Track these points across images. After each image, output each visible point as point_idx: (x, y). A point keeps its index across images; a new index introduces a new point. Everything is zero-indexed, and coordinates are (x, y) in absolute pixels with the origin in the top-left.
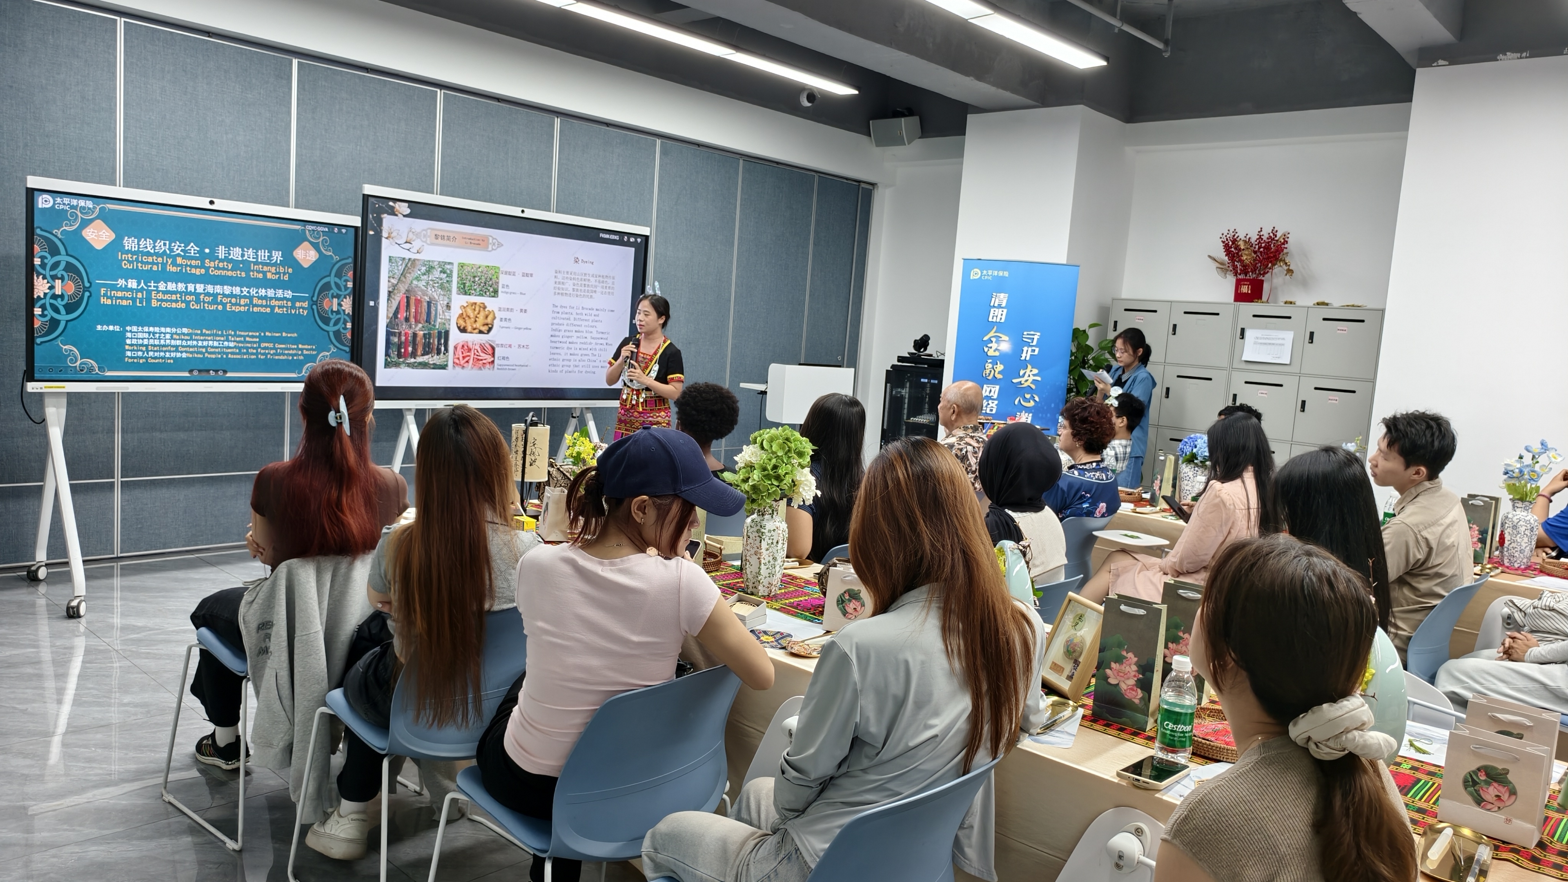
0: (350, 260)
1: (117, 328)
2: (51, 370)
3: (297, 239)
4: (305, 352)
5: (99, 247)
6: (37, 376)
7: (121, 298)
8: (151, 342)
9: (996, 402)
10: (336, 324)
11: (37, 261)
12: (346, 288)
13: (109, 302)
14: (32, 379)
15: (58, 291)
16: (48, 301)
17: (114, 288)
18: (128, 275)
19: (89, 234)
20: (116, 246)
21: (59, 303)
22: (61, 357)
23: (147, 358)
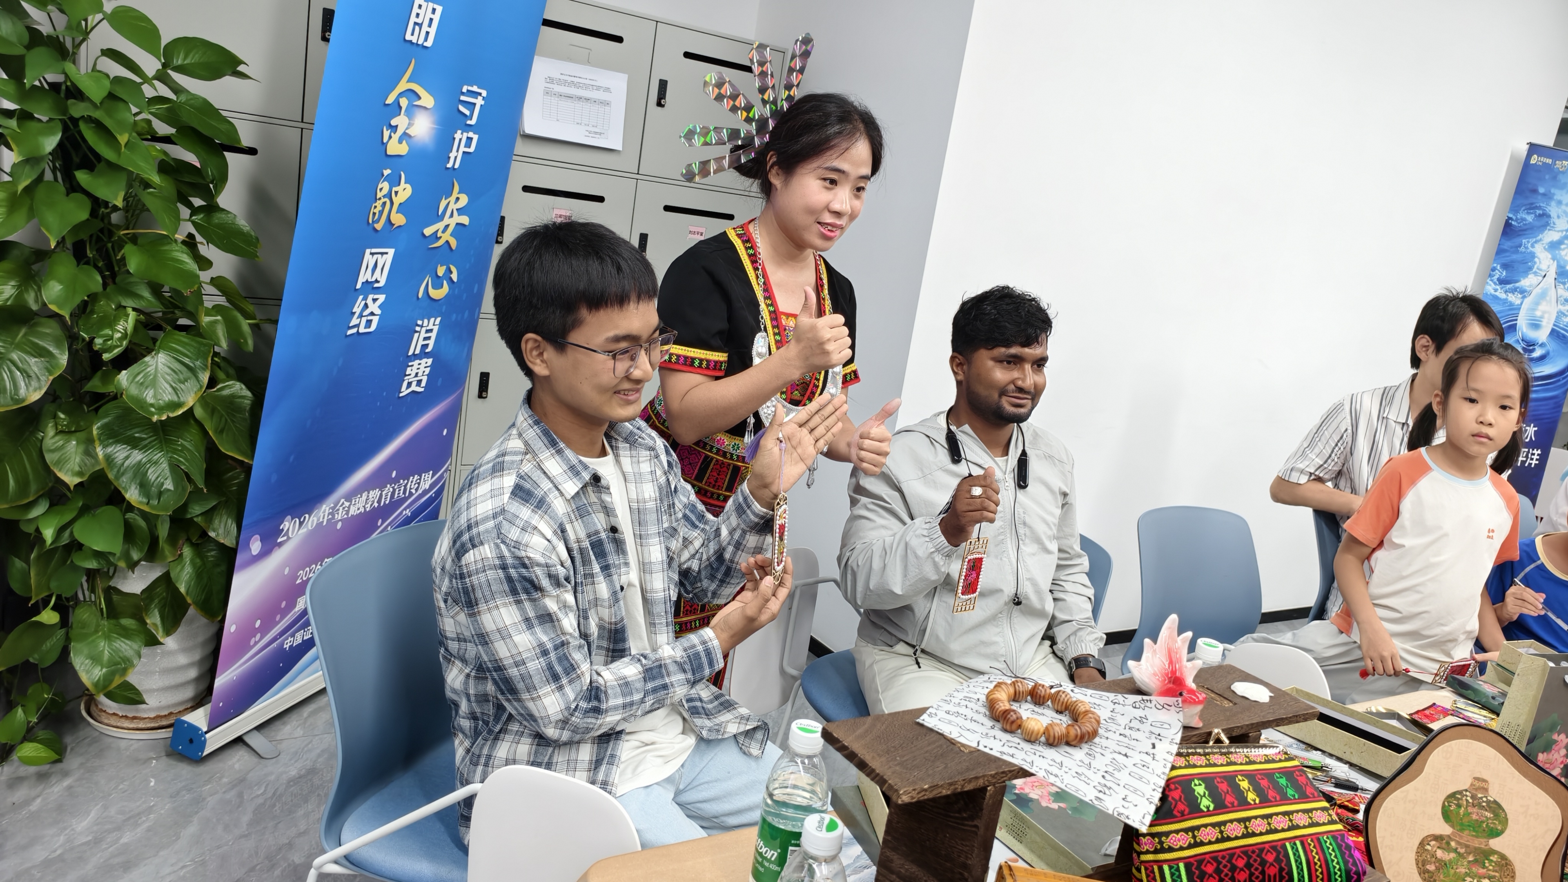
9: (382, 298)
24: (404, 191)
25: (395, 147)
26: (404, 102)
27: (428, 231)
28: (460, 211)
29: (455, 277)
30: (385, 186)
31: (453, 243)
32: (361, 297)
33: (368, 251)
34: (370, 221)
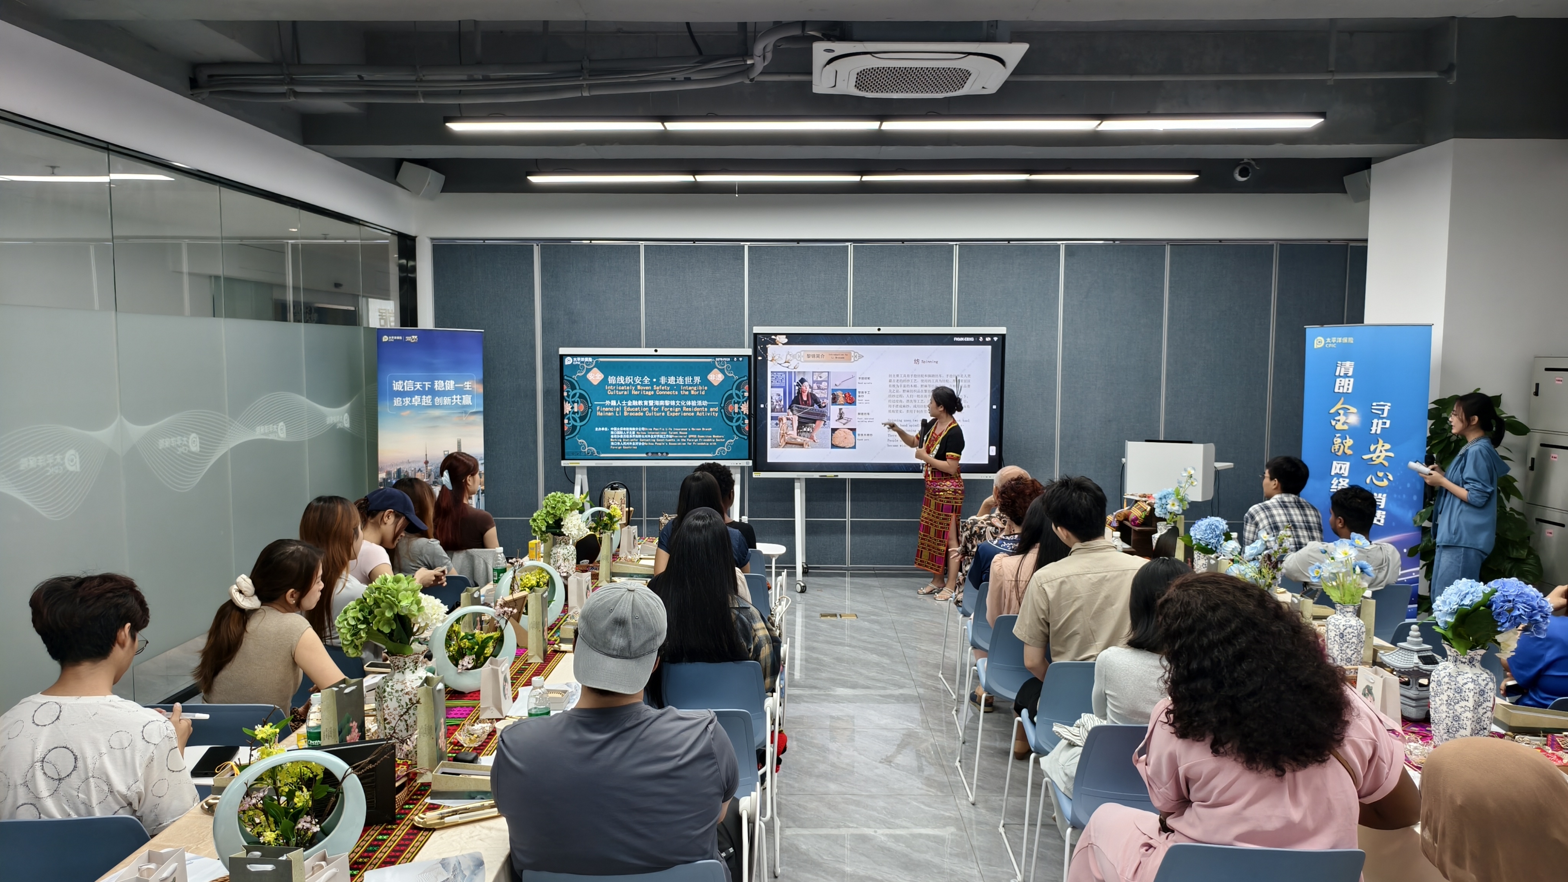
0: (746, 378)
1: (606, 429)
2: (573, 454)
3: (710, 368)
4: (717, 440)
5: (595, 383)
6: (566, 457)
7: (608, 412)
8: (625, 436)
10: (737, 421)
11: (565, 394)
12: (744, 396)
13: (601, 414)
14: (563, 459)
15: (576, 410)
16: (571, 415)
17: (604, 406)
18: (611, 398)
19: (590, 376)
20: (605, 381)
21: (577, 416)
22: (578, 446)
23: (622, 446)
24: (1349, 442)
25: (1339, 426)
26: (1341, 412)
27: (1365, 457)
28: (1386, 451)
29: (1391, 477)
30: (1339, 440)
31: (1386, 464)
32: (1335, 479)
33: (1335, 463)
34: (1333, 451)
